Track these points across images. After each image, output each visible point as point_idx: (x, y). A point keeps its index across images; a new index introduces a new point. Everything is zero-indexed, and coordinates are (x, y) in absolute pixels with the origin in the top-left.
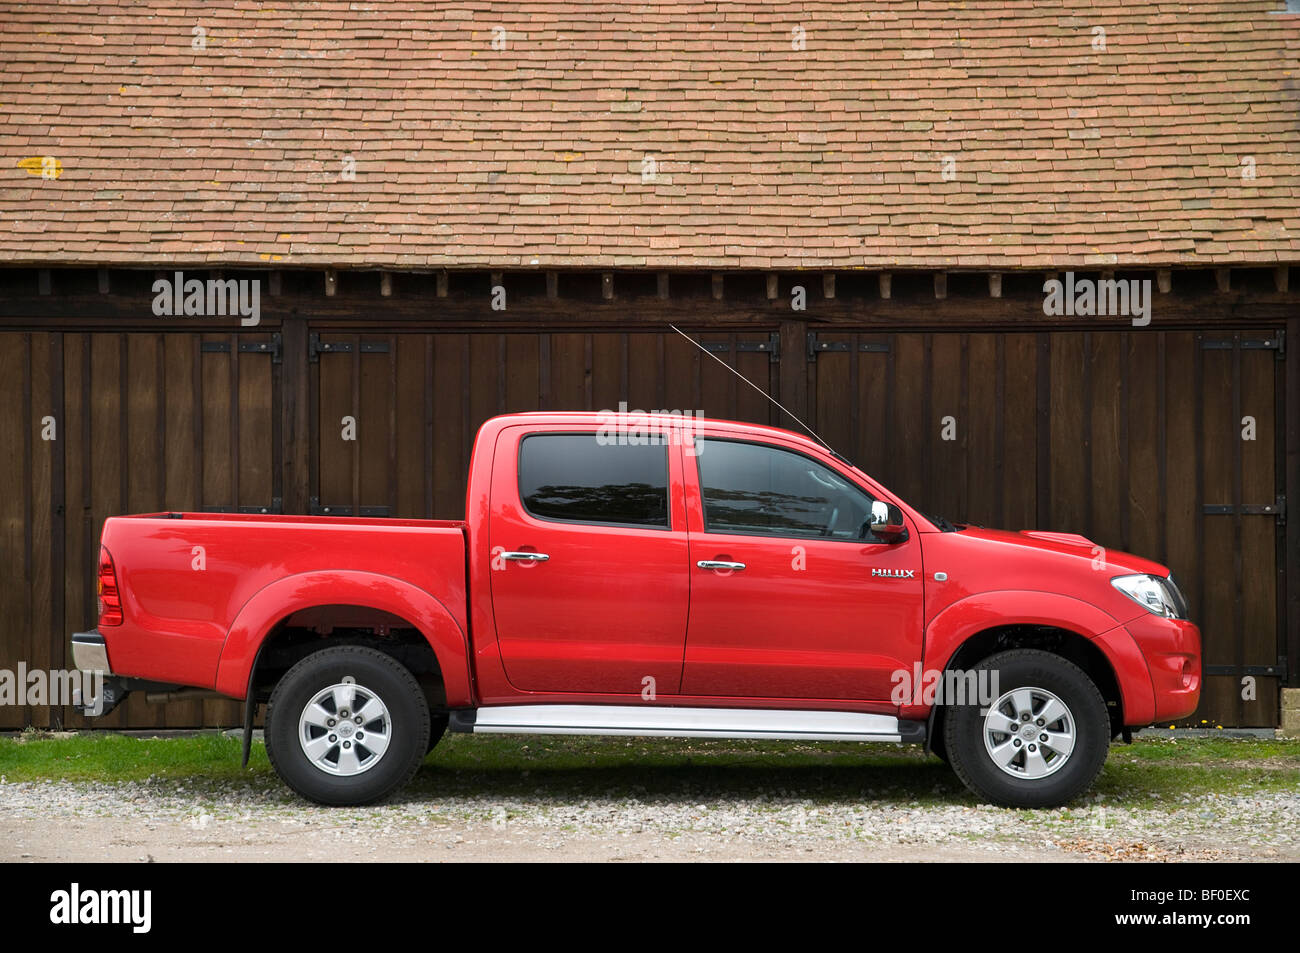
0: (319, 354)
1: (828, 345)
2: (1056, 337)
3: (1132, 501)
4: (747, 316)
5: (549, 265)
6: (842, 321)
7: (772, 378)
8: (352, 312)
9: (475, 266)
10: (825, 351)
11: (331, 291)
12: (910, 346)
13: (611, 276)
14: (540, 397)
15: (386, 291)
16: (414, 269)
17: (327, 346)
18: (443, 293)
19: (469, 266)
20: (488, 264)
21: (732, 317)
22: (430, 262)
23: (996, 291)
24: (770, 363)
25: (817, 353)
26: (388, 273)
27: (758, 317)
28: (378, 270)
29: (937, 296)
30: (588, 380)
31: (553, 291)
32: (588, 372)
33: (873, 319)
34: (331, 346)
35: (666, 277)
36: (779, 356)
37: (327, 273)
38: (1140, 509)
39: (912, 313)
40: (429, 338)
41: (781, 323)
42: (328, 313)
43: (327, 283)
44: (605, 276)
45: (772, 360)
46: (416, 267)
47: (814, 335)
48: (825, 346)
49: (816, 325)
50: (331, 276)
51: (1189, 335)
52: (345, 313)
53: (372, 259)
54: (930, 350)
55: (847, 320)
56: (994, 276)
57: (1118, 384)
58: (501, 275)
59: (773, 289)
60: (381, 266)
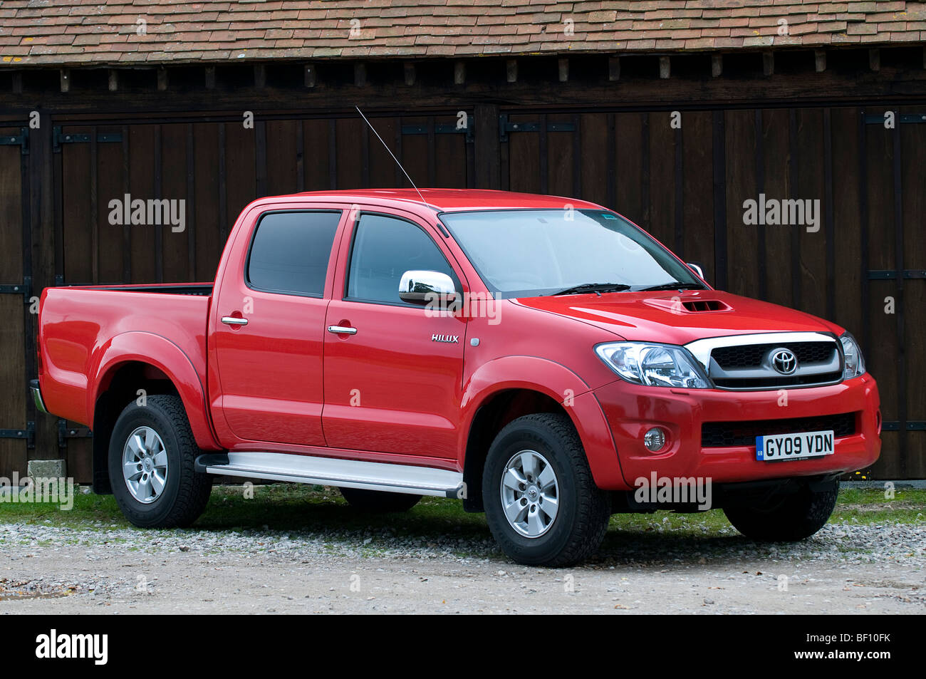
0: (61, 145)
1: (519, 126)
2: (730, 115)
3: (802, 267)
4: (443, 100)
5: (254, 58)
6: (531, 103)
7: (468, 158)
8: (89, 106)
9: (189, 61)
10: (516, 131)
11: (65, 88)
12: (595, 126)
13: (313, 66)
14: (257, 180)
15: (113, 86)
16: (135, 65)
17: (68, 138)
18: (163, 86)
19: (183, 62)
20: (199, 59)
21: (429, 102)
22: (149, 59)
23: (665, 73)
24: (466, 144)
25: (508, 134)
26: (114, 70)
27: (453, 101)
28: (104, 67)
29: (611, 79)
30: (300, 163)
31: (261, 82)
32: (299, 156)
33: (559, 101)
34: (71, 138)
35: (362, 66)
36: (473, 136)
37: (61, 72)
38: (810, 275)
39: (596, 95)
40: (157, 127)
41: (474, 106)
42: (68, 107)
43: (62, 80)
44: (306, 67)
45: (468, 141)
46: (137, 64)
47: (506, 117)
48: (515, 126)
49: (507, 107)
50: (65, 74)
51: (853, 110)
52: (83, 107)
53: (99, 58)
54: (613, 128)
55: (535, 102)
56: (662, 59)
57: (788, 158)
58: (214, 68)
59: (460, 74)
60: (107, 64)
